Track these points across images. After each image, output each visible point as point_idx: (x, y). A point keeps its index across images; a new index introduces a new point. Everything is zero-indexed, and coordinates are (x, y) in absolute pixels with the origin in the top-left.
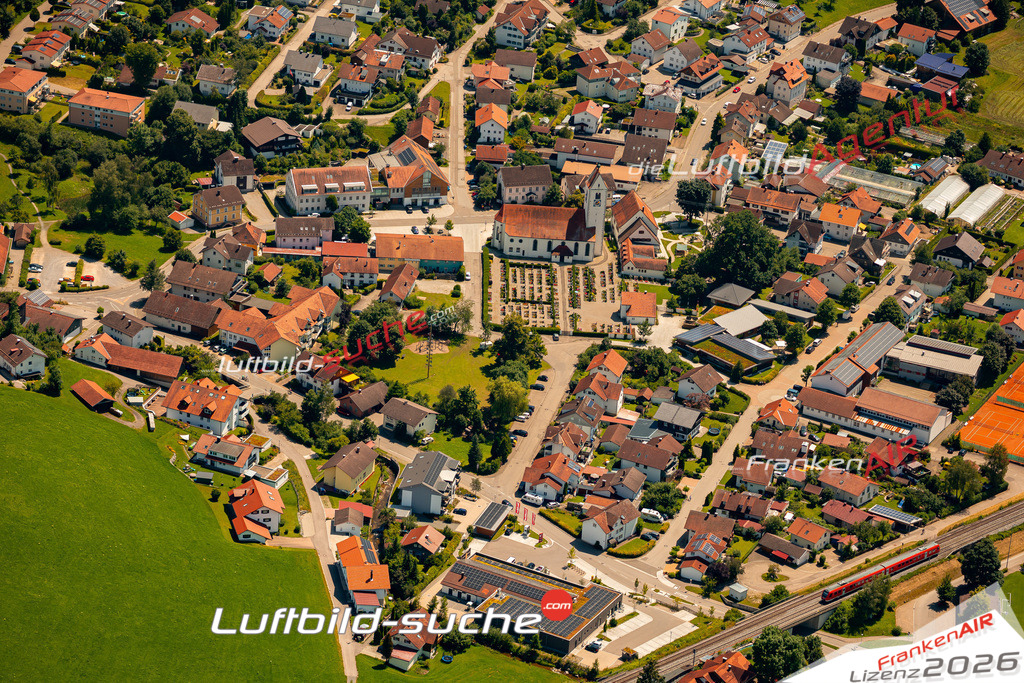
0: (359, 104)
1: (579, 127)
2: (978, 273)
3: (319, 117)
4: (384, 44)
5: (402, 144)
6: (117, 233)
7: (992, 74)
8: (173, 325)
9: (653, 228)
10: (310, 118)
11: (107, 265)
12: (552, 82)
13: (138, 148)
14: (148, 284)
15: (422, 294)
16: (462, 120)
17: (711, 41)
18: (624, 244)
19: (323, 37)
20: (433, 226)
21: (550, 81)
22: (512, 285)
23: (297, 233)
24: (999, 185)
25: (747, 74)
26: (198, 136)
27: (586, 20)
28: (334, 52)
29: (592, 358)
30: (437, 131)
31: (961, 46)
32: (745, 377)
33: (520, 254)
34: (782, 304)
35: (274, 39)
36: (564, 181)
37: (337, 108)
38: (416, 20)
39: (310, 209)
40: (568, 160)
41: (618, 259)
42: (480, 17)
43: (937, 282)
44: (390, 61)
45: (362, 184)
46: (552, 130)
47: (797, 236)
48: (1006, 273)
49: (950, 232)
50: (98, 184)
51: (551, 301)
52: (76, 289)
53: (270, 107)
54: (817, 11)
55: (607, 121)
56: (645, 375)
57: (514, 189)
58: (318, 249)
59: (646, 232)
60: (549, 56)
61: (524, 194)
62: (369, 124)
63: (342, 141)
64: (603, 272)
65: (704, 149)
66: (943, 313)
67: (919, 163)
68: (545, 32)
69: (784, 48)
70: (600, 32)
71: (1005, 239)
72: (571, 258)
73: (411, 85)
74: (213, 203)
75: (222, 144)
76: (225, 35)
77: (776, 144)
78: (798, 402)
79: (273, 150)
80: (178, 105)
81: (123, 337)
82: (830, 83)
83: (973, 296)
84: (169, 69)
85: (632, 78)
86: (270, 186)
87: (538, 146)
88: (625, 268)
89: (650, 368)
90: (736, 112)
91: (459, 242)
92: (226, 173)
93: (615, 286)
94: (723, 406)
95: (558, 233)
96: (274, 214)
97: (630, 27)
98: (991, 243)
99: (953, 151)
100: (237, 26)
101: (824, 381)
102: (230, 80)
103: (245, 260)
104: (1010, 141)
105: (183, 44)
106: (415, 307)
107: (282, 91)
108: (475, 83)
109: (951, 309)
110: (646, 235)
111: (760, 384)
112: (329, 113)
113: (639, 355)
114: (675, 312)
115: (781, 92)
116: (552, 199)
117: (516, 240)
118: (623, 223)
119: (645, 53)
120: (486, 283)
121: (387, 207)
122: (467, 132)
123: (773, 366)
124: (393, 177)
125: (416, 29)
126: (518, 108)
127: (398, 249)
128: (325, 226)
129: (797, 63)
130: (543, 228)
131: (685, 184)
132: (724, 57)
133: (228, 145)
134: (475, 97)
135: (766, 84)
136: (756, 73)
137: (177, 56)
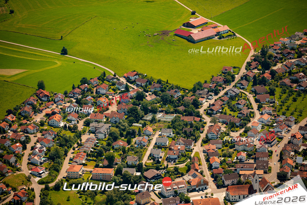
0: (175, 162)
1: (240, 160)
3: (165, 167)
4: (177, 143)
5: (192, 172)
9: (273, 187)
10: (162, 168)
12: (228, 148)
16: (205, 163)
17: (270, 130)
19: (159, 143)
20: (207, 195)
21: (227, 148)
23: (169, 203)
25: (283, 138)
26: (132, 178)
27: (232, 128)
28: (163, 147)
30: (199, 167)
33: (235, 200)
35: (145, 146)
36: (242, 177)
37: (169, 163)
38: (184, 135)
39: (170, 195)
40: (240, 170)
42: (201, 131)
44: (181, 148)
45: (184, 185)
46: (232, 162)
50: (108, 196)
53: (149, 166)
54: (297, 117)
55: (247, 157)
57: (228, 181)
61: (231, 182)
62: (180, 167)
63: (173, 174)
65: (278, 162)
68: (221, 133)
69: (291, 129)
70: (237, 131)
73: (188, 154)
74: (142, 197)
75: (139, 179)
76: (131, 147)
77: (299, 158)
79: (154, 179)
80: (124, 170)
84: (118, 159)
85: (251, 144)
87: (230, 167)
90: (285, 149)
91: (217, 200)
95: (246, 193)
96: (160, 199)
97: (245, 128)
100: (133, 143)
102: (137, 160)
105: (119, 151)
107: (152, 161)
108: (206, 151)
110: (271, 190)
112: (167, 166)
115: (296, 142)
116: (239, 183)
117: (234, 196)
118: (263, 187)
119: (252, 136)
121: (192, 191)
122: (208, 166)
124: (192, 182)
125: (185, 137)
126: (220, 157)
127: (200, 203)
128: (177, 199)
129: (298, 133)
130: (241, 192)
131: (279, 173)
132: (276, 134)
133: (141, 179)
134: (207, 155)
135: (290, 140)
136: (286, 137)
137: (118, 155)
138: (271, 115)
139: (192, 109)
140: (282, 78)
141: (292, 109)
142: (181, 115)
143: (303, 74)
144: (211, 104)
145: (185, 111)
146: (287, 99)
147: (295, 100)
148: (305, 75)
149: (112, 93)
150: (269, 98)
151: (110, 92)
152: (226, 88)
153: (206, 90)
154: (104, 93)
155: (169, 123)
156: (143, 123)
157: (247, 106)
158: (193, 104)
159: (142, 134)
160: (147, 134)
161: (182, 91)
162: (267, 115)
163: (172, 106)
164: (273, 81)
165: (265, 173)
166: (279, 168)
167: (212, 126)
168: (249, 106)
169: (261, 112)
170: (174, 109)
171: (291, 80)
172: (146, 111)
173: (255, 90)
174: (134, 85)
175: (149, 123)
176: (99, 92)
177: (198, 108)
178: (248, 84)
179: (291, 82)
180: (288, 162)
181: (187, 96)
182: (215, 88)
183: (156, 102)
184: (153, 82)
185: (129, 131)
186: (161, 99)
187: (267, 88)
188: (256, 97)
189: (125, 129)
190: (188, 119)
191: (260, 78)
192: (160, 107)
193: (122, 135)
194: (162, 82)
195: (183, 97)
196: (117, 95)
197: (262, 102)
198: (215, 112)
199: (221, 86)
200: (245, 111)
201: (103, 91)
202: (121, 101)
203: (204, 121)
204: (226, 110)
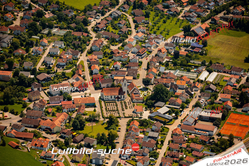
0: (63, 68)
1: (116, 68)
2: (216, 93)
3: (54, 72)
4: (66, 53)
5: (76, 76)
6: (11, 105)
7: (208, 46)
8: (29, 126)
9: (138, 90)
10: (52, 72)
11: (10, 113)
13: (12, 84)
14: (21, 116)
15: (87, 111)
16: (88, 69)
17: (142, 45)
18: (132, 95)
19: (52, 53)
20: (86, 95)
21: (107, 58)
22: (108, 107)
23: (55, 100)
24: (216, 72)
25: (152, 52)
26: (27, 79)
27: (112, 43)
28: (55, 56)
29: (130, 123)
30: (82, 72)
31: (200, 40)
32: (167, 124)
33: (108, 100)
34: (172, 105)
35: (40, 54)
36: (115, 81)
37: (58, 69)
38: (73, 46)
39: (56, 94)
40: (115, 76)
41: (131, 98)
42: (87, 44)
43: (207, 96)
44: (69, 57)
46: (109, 69)
47: (172, 89)
48: (222, 93)
49: (207, 84)
50: (5, 93)
51: (117, 110)
52: (3, 119)
53: (42, 71)
54: (165, 35)
55: (122, 66)
56: (144, 125)
57: (104, 84)
58: (60, 103)
59: (137, 91)
60: (106, 52)
61: (106, 85)
62: (67, 72)
63: (61, 77)
64: (128, 102)
65: (146, 70)
66: (210, 104)
67: (196, 69)
68: (103, 46)
69: (159, 45)
70: (116, 45)
71: (220, 84)
72: (120, 99)
73: (74, 62)
74: (33, 95)
75: (32, 81)
76: (28, 55)
77: (162, 68)
78: (180, 128)
79: (45, 81)
80: (21, 73)
81: (18, 130)
82: (172, 52)
83: (216, 98)
84: (17, 64)
85: (126, 55)
86: (45, 89)
87: (107, 74)
88: (133, 100)
89: (144, 124)
90: (152, 61)
91: (93, 98)
92: (35, 87)
93: (132, 105)
94: (163, 131)
95: (116, 94)
96: (48, 96)
97: (123, 43)
98: (217, 86)
99: (203, 65)
100: (30, 52)
101: (186, 123)
102: (32, 65)
103: (44, 108)
104: (216, 61)
105: (18, 57)
106: (86, 115)
107: (44, 67)
108: (89, 60)
109: (212, 102)
110: (137, 92)
111: (171, 125)
112: (57, 71)
113: (141, 121)
114: (147, 110)
115: (161, 55)
116: (113, 86)
117: (107, 96)
118: (131, 90)
119: (127, 49)
120: (101, 107)
121: (74, 92)
122: (90, 72)
123: (173, 120)
124: (75, 84)
125: (73, 49)
126: (100, 65)
127: (79, 101)
128: (61, 98)
129: (164, 48)
130: (113, 93)
131: (144, 79)
132: (146, 48)
133: (34, 81)
134: (90, 63)
135: (157, 53)
136: (154, 51)
137: (17, 61)
138: (145, 33)
139: (82, 27)
140: (156, 4)
141: (162, 29)
142: (73, 31)
143: (173, 2)
144: (98, 23)
145: (76, 28)
146: (159, 21)
147: (165, 22)
148: (174, 2)
149: (17, 11)
150: (145, 20)
151: (16, 9)
152: (111, 10)
153: (95, 11)
154: (11, 10)
155: (62, 36)
156: (40, 36)
157: (126, 26)
158: (83, 22)
159: (39, 45)
160: (43, 45)
161: (75, 12)
162: (141, 33)
163: (66, 24)
164: (149, 6)
165: (134, 78)
166: (146, 75)
167: (96, 40)
168: (128, 26)
169: (137, 31)
170: (67, 26)
171: (164, 6)
172: (44, 26)
173: (134, 12)
174: (36, 5)
175: (45, 36)
176: (7, 9)
177: (87, 26)
178: (129, 8)
179: (163, 7)
180: (153, 70)
181: (79, 16)
182: (102, 10)
183: (53, 19)
184: (52, 3)
185: (28, 42)
186: (57, 17)
187: (144, 11)
188: (134, 19)
189: (25, 40)
190: (77, 34)
191: (139, 3)
192: (55, 24)
193: (22, 45)
194: (59, 3)
195: (75, 16)
196: (22, 12)
197: (139, 23)
198: (100, 29)
199: (107, 9)
200: (124, 29)
201: (9, 8)
202: (24, 18)
203: (90, 36)
204: (109, 28)
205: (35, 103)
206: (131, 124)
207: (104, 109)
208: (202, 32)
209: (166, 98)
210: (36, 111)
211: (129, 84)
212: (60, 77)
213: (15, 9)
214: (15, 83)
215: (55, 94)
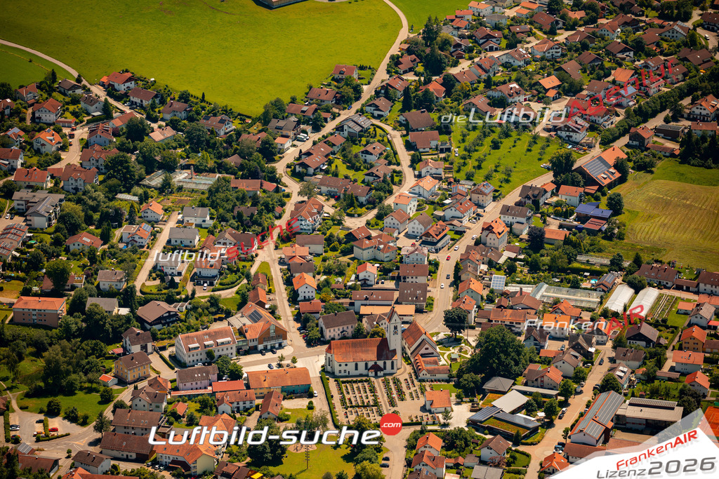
0: (211, 284)
1: (363, 282)
2: (659, 350)
3: (187, 296)
4: (219, 241)
5: (249, 309)
6: (65, 395)
7: (626, 213)
8: (123, 455)
9: (434, 345)
10: (181, 297)
11: (64, 418)
12: (337, 253)
13: (68, 334)
14: (99, 428)
15: (288, 410)
16: (283, 287)
17: (436, 213)
18: (416, 358)
19: (176, 241)
20: (283, 362)
21: (335, 253)
22: (347, 397)
23: (193, 379)
24: (654, 287)
25: (465, 232)
26: (109, 320)
27: (348, 208)
29: (416, 440)
30: (268, 296)
31: (601, 196)
32: (523, 441)
33: (347, 374)
34: (533, 386)
35: (143, 247)
36: (364, 320)
37: (197, 288)
38: (237, 222)
39: (195, 361)
40: (362, 305)
41: (413, 369)
42: (277, 215)
43: (634, 359)
45: (229, 339)
46: (345, 286)
47: (532, 338)
48: (677, 347)
50: (48, 362)
51: (376, 404)
52: (47, 438)
53: (152, 294)
54: (500, 184)
55: (380, 275)
56: (456, 448)
57: (332, 329)
58: (210, 388)
59: (430, 348)
60: (331, 235)
61: (339, 332)
62: (223, 296)
63: (206, 311)
64: (406, 380)
65: (450, 286)
66: (643, 380)
67: (596, 278)
68: (324, 220)
69: (484, 211)
70: (359, 215)
71: (669, 323)
72: (382, 372)
73: (243, 266)
74: (130, 366)
75: (125, 323)
76: (109, 248)
77: (498, 278)
78: (563, 454)
79: (161, 323)
80: (90, 302)
81: (91, 468)
82: (522, 231)
83: (660, 364)
84: (77, 277)
85: (391, 244)
86: (164, 348)
87: (338, 298)
88: (421, 375)
89: (458, 442)
90: (467, 258)
91: (305, 372)
92: (133, 343)
93: (417, 388)
94: (514, 463)
95: (371, 356)
96: (173, 369)
97: (380, 209)
98: (660, 328)
99: (617, 268)
100: (115, 240)
101: (579, 438)
102: (122, 279)
103: (162, 403)
104: (652, 256)
105: (81, 258)
106: (286, 420)
107: (158, 282)
108: (286, 260)
109: (649, 376)
110: (430, 350)
111: (534, 445)
112: (194, 293)
113: (448, 434)
114: (462, 401)
115: (492, 241)
116: (358, 334)
117: (343, 365)
118: (412, 344)
119: (394, 226)
120: (329, 397)
121: (247, 353)
122: (289, 294)
123: (539, 431)
124: (249, 332)
125: (237, 228)
126: (319, 274)
127: (265, 381)
128: (211, 371)
129: (499, 220)
130: (360, 354)
131: (449, 312)
132: (448, 223)
133: (130, 324)
134: (289, 269)
135: (480, 237)
136: (471, 231)
137: (79, 267)
138: (440, 179)
139: (259, 163)
140: (469, 95)
141: (488, 166)
142: (233, 176)
143: (517, 87)
144: (303, 151)
145: (242, 167)
146: (478, 143)
147: (496, 146)
148: (521, 89)
149: (71, 122)
150: (438, 140)
151: (66, 118)
152: (339, 115)
153: (293, 119)
154: (51, 122)
155: (203, 193)
156: (141, 194)
157: (386, 158)
158: (260, 151)
159: (137, 219)
160: (150, 219)
161: (237, 121)
162: (431, 179)
163: (212, 156)
164: (449, 100)
165: (419, 311)
166: (451, 301)
167: (303, 202)
168: (392, 158)
169: (417, 173)
170: (215, 162)
171: (490, 99)
172: (150, 165)
173: (406, 120)
174: (124, 104)
175: (155, 193)
176: (39, 118)
177: (273, 161)
178: (392, 107)
179: (489, 104)
180: (472, 286)
181: (249, 133)
182: (313, 114)
183: (174, 145)
184: (169, 99)
185: (107, 212)
186: (186, 138)
187: (434, 116)
188: (409, 138)
189: (98, 205)
190: (247, 186)
191: (418, 93)
192: (182, 158)
193: (89, 221)
194: (190, 98)
195: (238, 133)
196: (83, 125)
197: (421, 150)
198: (311, 171)
199: (327, 110)
200: (382, 169)
201: (48, 115)
202: (92, 142)
203: (284, 191)
204: (336, 166)
205: (136, 388)
206: (420, 443)
207: (336, 400)
208: (606, 172)
209: (515, 366)
210: (140, 413)
211: (406, 326)
212: (203, 311)
213: (63, 119)
214: (76, 332)
215: (193, 361)
